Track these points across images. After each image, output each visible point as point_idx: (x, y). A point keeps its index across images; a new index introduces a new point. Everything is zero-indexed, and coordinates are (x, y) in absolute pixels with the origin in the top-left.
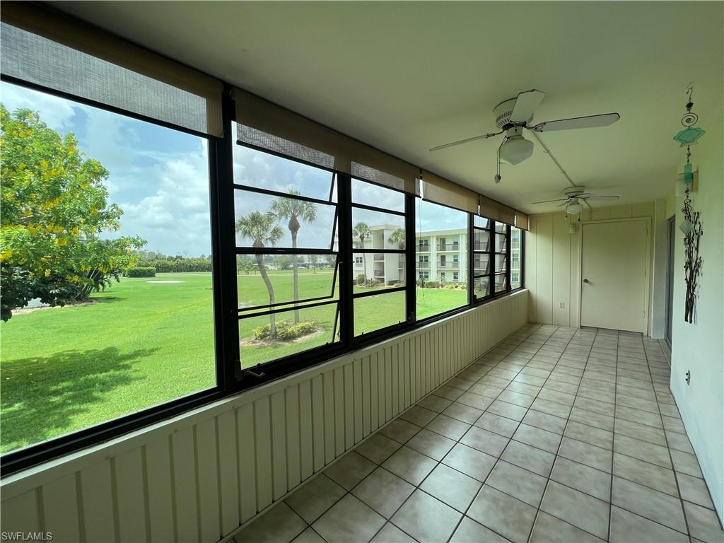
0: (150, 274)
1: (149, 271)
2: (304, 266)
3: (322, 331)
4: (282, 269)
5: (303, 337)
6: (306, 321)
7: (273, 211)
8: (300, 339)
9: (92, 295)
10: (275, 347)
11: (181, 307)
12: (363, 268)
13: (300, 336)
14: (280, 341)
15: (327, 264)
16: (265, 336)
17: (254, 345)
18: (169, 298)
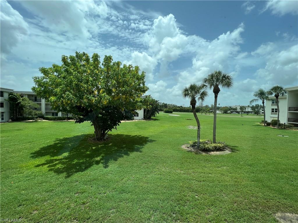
0: (171, 112)
1: (171, 111)
2: (236, 112)
3: (230, 151)
4: (224, 113)
5: (215, 152)
6: (219, 143)
7: (205, 84)
8: (212, 153)
9: (152, 117)
10: (196, 154)
11: (173, 125)
12: (277, 116)
13: (213, 151)
14: (200, 150)
15: (252, 112)
16: (195, 146)
17: (188, 149)
18: (171, 121)
